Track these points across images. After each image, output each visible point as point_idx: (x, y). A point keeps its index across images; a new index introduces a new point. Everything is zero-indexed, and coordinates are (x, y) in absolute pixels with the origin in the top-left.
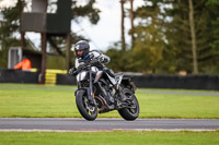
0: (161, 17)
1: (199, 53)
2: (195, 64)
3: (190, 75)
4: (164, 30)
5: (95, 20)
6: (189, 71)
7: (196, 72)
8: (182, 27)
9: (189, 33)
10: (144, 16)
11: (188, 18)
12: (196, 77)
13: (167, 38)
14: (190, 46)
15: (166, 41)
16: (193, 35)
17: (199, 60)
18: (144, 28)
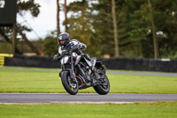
0: (89, 11)
1: (120, 40)
2: (117, 49)
3: (113, 58)
4: (92, 21)
5: (36, 13)
6: (112, 55)
7: (117, 55)
8: (106, 19)
9: (112, 24)
10: (75, 10)
11: (110, 11)
12: (118, 60)
13: (94, 28)
14: (113, 34)
15: (93, 30)
16: (115, 25)
17: (120, 46)
18: (76, 20)
